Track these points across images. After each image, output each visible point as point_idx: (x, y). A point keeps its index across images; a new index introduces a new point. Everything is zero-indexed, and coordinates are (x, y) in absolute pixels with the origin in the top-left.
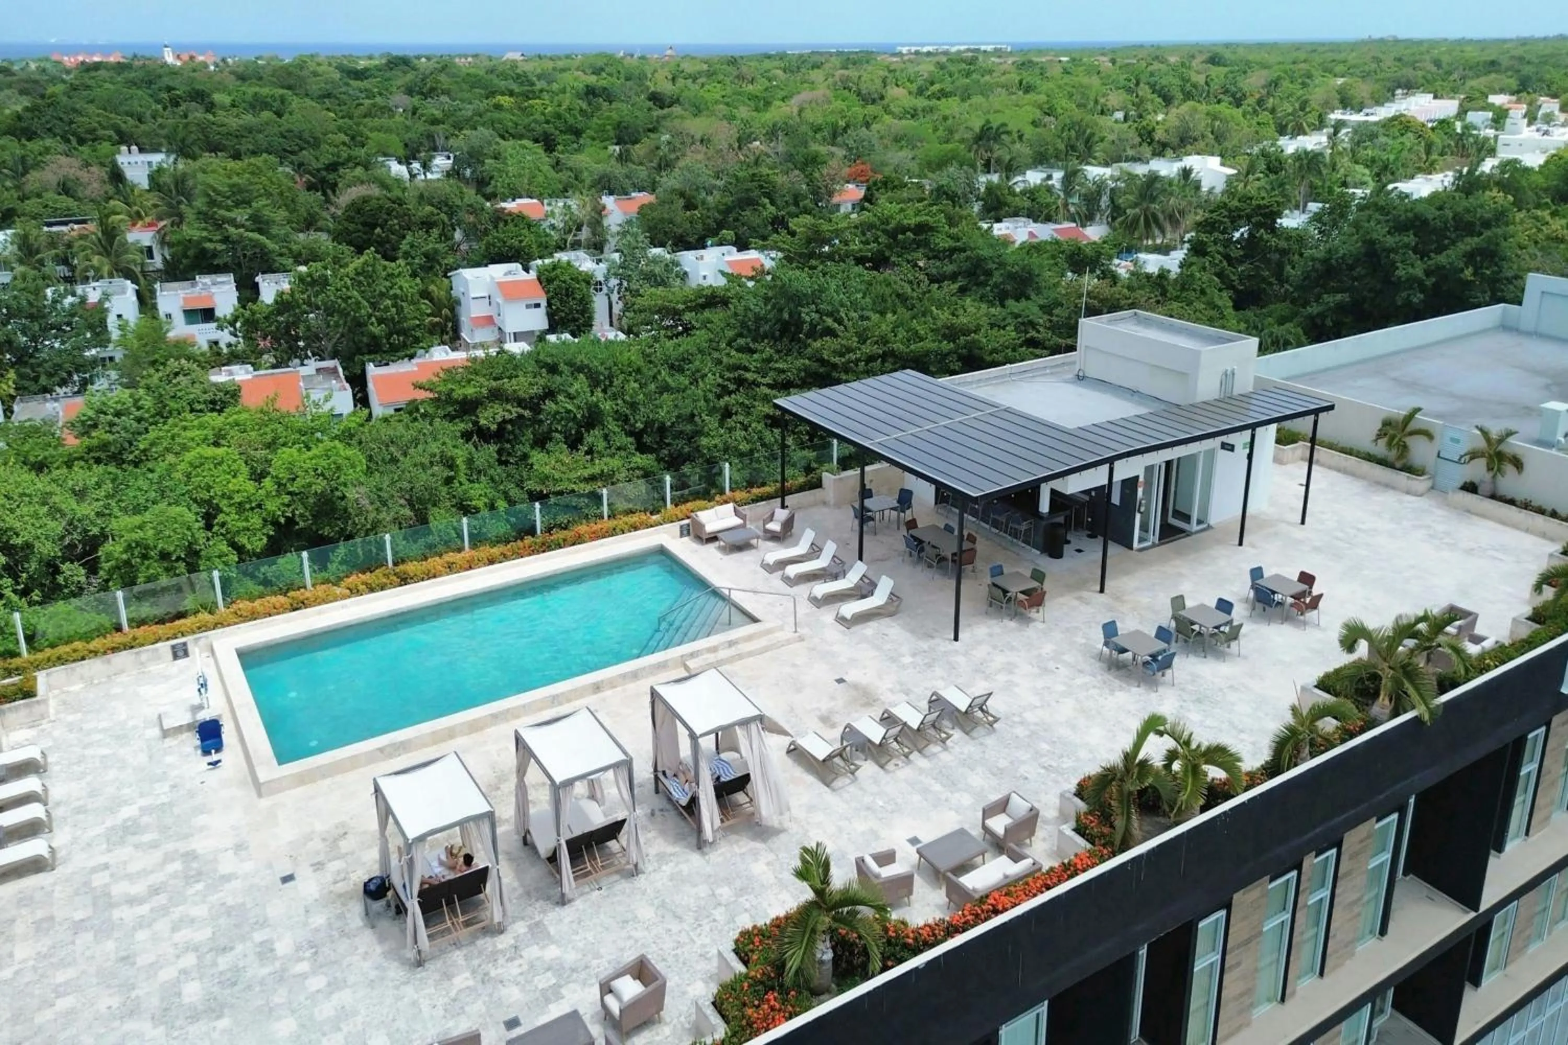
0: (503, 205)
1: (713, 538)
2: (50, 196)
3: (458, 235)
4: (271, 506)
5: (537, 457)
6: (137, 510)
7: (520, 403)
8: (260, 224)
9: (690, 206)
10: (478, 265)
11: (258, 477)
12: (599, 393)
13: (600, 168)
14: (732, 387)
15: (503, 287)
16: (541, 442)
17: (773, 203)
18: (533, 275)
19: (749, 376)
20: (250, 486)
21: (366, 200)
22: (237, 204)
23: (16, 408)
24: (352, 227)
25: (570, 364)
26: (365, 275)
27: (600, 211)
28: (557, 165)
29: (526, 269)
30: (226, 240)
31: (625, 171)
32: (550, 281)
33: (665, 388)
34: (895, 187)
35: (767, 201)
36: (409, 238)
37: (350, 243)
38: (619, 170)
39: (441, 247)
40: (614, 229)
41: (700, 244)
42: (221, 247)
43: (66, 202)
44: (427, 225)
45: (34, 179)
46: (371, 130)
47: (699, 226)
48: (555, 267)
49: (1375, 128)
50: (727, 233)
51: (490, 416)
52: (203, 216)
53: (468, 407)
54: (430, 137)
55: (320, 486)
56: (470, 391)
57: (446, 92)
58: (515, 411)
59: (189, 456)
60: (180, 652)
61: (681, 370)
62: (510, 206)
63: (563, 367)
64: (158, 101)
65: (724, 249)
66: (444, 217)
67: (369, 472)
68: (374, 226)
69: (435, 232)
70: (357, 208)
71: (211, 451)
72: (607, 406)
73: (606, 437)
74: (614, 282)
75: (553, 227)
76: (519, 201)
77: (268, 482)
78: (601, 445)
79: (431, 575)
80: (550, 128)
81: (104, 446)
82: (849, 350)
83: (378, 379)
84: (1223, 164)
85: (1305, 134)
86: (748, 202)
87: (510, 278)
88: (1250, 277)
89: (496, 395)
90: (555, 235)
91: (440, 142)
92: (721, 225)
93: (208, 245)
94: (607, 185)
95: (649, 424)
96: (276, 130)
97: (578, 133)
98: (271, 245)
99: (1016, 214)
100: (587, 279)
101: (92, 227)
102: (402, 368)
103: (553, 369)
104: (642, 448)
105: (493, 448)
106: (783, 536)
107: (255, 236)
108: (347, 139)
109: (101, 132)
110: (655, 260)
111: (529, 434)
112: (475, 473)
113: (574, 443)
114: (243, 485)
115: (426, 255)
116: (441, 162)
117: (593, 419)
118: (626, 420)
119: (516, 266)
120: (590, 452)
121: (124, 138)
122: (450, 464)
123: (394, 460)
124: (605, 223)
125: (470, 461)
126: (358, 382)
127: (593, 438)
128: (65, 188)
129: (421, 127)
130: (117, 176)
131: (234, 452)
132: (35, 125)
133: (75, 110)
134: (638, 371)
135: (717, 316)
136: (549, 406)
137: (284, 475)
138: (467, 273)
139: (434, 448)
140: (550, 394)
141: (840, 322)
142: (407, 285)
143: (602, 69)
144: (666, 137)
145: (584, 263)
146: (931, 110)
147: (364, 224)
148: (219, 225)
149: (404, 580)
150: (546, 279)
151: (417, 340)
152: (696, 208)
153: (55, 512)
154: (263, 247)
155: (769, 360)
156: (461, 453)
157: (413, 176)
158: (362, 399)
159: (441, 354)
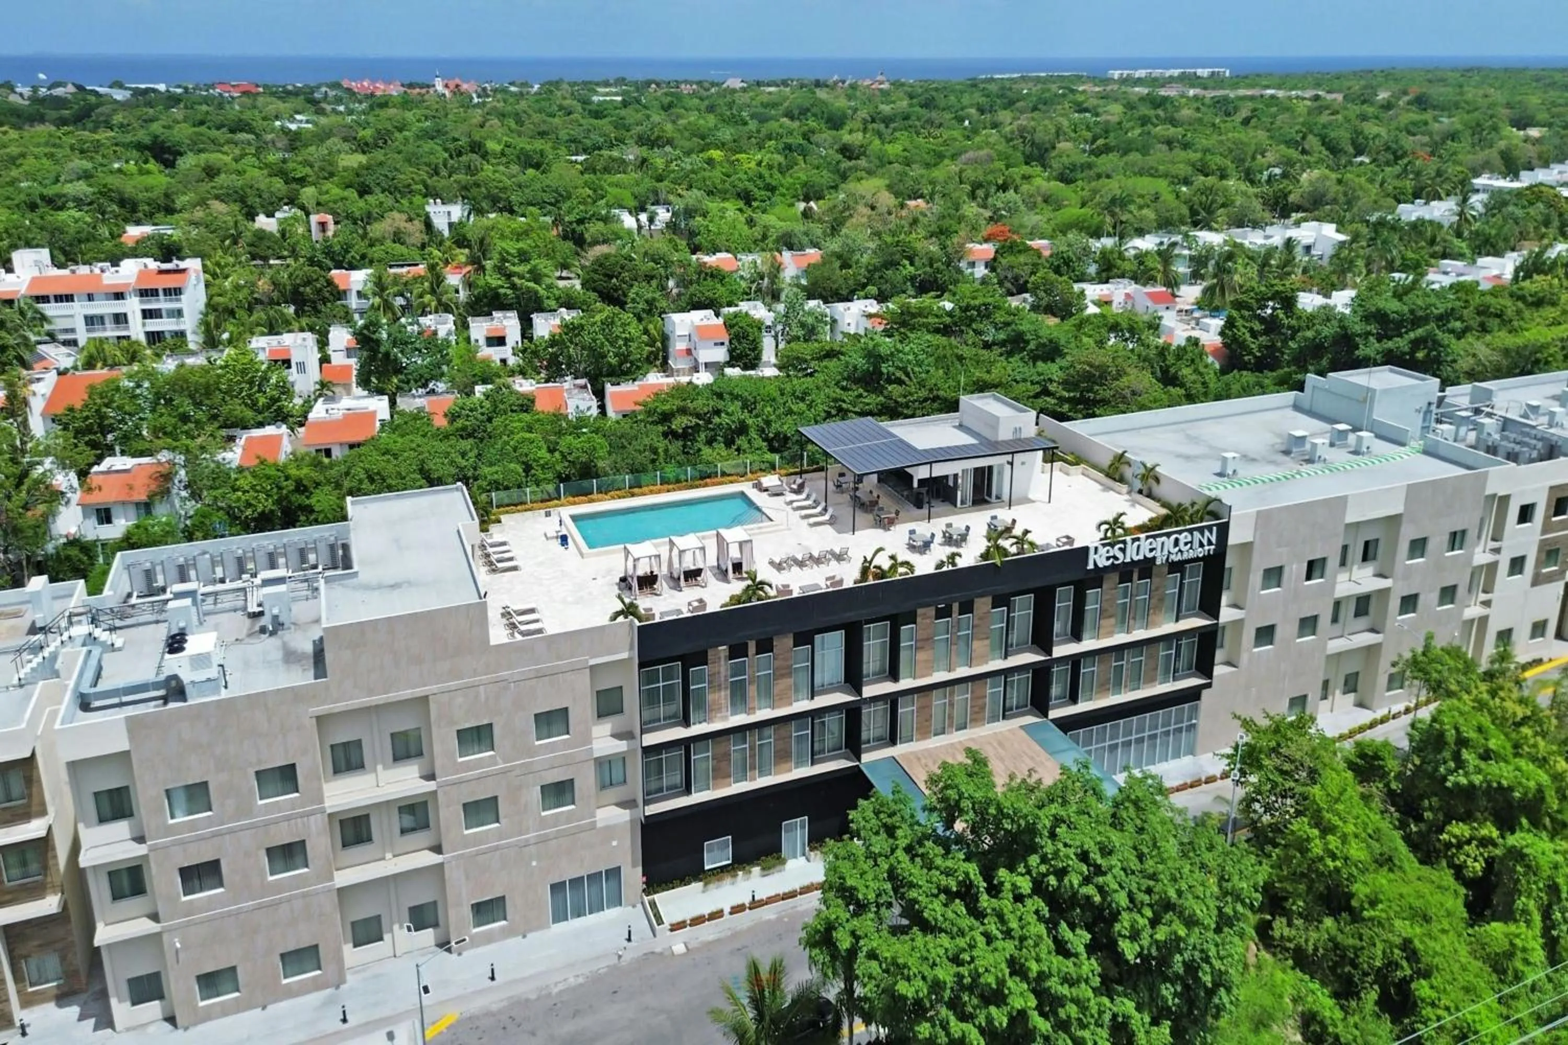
0: (706, 259)
1: (766, 490)
2: (389, 243)
3: (671, 283)
4: (558, 468)
5: (706, 451)
6: (491, 464)
7: (698, 416)
8: (536, 277)
9: (845, 265)
10: (683, 310)
11: (551, 451)
12: (746, 414)
13: (784, 226)
14: (834, 412)
15: (699, 329)
16: (710, 442)
17: (912, 264)
18: (720, 321)
19: (844, 406)
20: (548, 456)
21: (607, 257)
22: (521, 261)
23: (398, 400)
24: (596, 277)
25: (731, 394)
26: (608, 323)
27: (777, 268)
28: (751, 222)
29: (717, 315)
30: (513, 287)
31: (802, 229)
32: (732, 326)
33: (790, 412)
34: (1020, 252)
35: (907, 262)
36: (635, 289)
37: (594, 290)
38: (799, 227)
39: (657, 295)
40: (788, 280)
41: (848, 299)
42: (509, 292)
43: (399, 249)
44: (649, 278)
45: (377, 229)
46: (611, 185)
47: (851, 282)
48: (736, 315)
49: (1508, 197)
50: (873, 289)
51: (679, 423)
52: (500, 269)
53: (666, 417)
54: (656, 192)
55: (584, 458)
56: (667, 407)
57: (670, 142)
58: (695, 421)
59: (517, 437)
60: (548, 514)
61: (803, 400)
62: (710, 260)
63: (726, 396)
64: (446, 150)
65: (868, 302)
66: (662, 271)
67: (610, 453)
68: (611, 277)
69: (654, 283)
70: (600, 263)
71: (528, 435)
72: (750, 422)
73: (749, 442)
74: (780, 327)
75: (742, 277)
76: (719, 255)
77: (557, 454)
78: (745, 446)
79: (643, 494)
80: (750, 186)
81: (464, 429)
82: (911, 394)
83: (614, 394)
84: (1338, 231)
85: (1440, 199)
86: (891, 264)
87: (705, 322)
88: (1267, 347)
89: (683, 411)
90: (744, 284)
91: (662, 196)
92: (870, 281)
93: (502, 291)
94: (789, 242)
95: (777, 434)
96: (538, 186)
97: (772, 189)
98: (542, 292)
99: (1122, 276)
100: (759, 325)
101: (421, 269)
102: (627, 387)
103: (720, 396)
104: (772, 450)
105: (680, 443)
106: (799, 491)
107: (531, 284)
108: (590, 192)
109: (414, 187)
110: (810, 313)
111: (703, 436)
112: (668, 457)
113: (729, 443)
114: (543, 453)
115: (647, 301)
116: (663, 215)
117: (742, 429)
118: (763, 431)
119: (710, 313)
120: (738, 450)
121: (431, 193)
122: (655, 451)
123: (624, 447)
124: (781, 275)
125: (666, 451)
126: (600, 394)
127: (741, 441)
128: (398, 237)
129: (648, 183)
130: (428, 225)
131: (539, 437)
132: (369, 180)
133: (396, 169)
134: (774, 400)
135: (832, 364)
136: (716, 420)
137: (565, 450)
138: (676, 317)
139: (647, 441)
140: (717, 412)
141: (907, 375)
142: (634, 329)
143: (808, 110)
144: (842, 196)
145: (758, 311)
146: (1090, 166)
147: (606, 275)
148: (509, 276)
149: (633, 495)
150: (728, 325)
151: (638, 368)
152: (850, 267)
153: (452, 462)
154: (536, 292)
155: (860, 396)
156: (661, 445)
157: (640, 227)
158: (602, 408)
159: (655, 379)
